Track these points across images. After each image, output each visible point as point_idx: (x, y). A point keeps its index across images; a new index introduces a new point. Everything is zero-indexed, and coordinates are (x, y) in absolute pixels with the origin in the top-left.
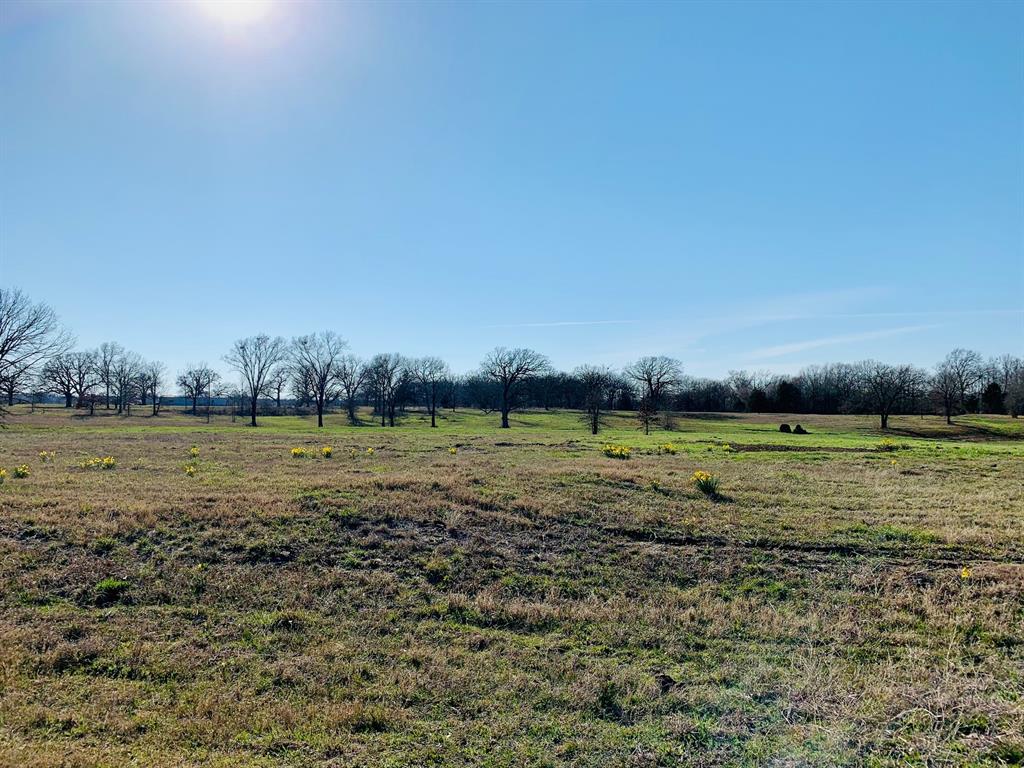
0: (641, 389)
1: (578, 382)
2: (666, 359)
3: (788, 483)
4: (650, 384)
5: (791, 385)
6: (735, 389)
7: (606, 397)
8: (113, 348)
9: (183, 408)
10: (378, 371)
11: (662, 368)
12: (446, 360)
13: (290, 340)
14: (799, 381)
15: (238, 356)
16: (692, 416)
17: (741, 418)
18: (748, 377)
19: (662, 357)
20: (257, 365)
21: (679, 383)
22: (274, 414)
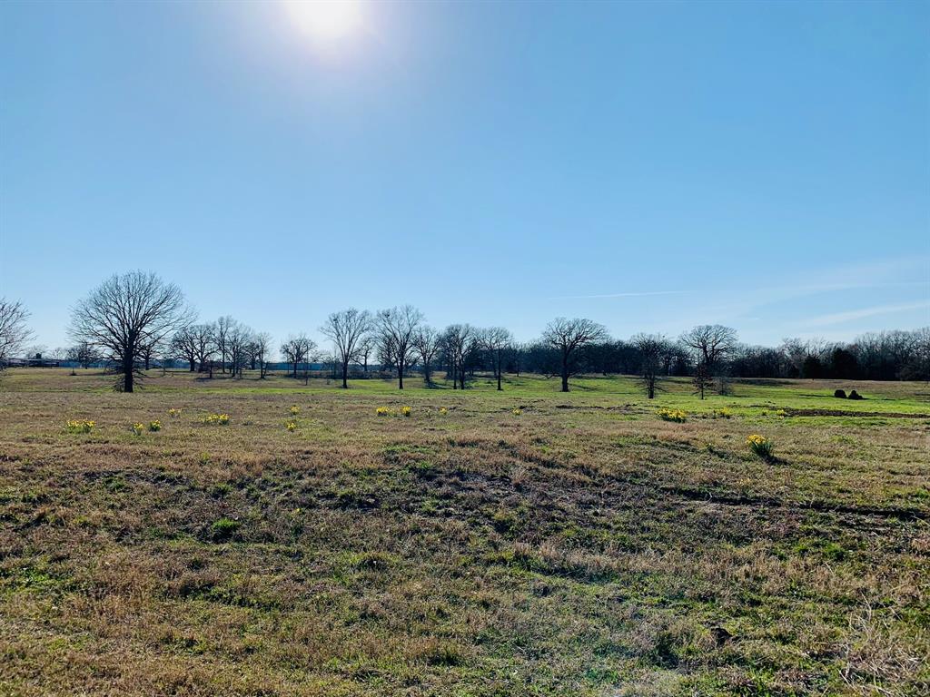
0: (696, 356)
1: (635, 349)
2: (721, 327)
3: (843, 448)
4: (705, 351)
5: (846, 352)
6: (789, 356)
7: (662, 364)
8: (228, 321)
9: (285, 372)
10: (451, 340)
11: (717, 336)
12: (510, 330)
13: (376, 314)
14: (855, 347)
15: (331, 327)
16: (747, 382)
17: (795, 384)
18: (802, 344)
19: (717, 326)
20: (347, 335)
21: (733, 350)
22: (362, 377)
